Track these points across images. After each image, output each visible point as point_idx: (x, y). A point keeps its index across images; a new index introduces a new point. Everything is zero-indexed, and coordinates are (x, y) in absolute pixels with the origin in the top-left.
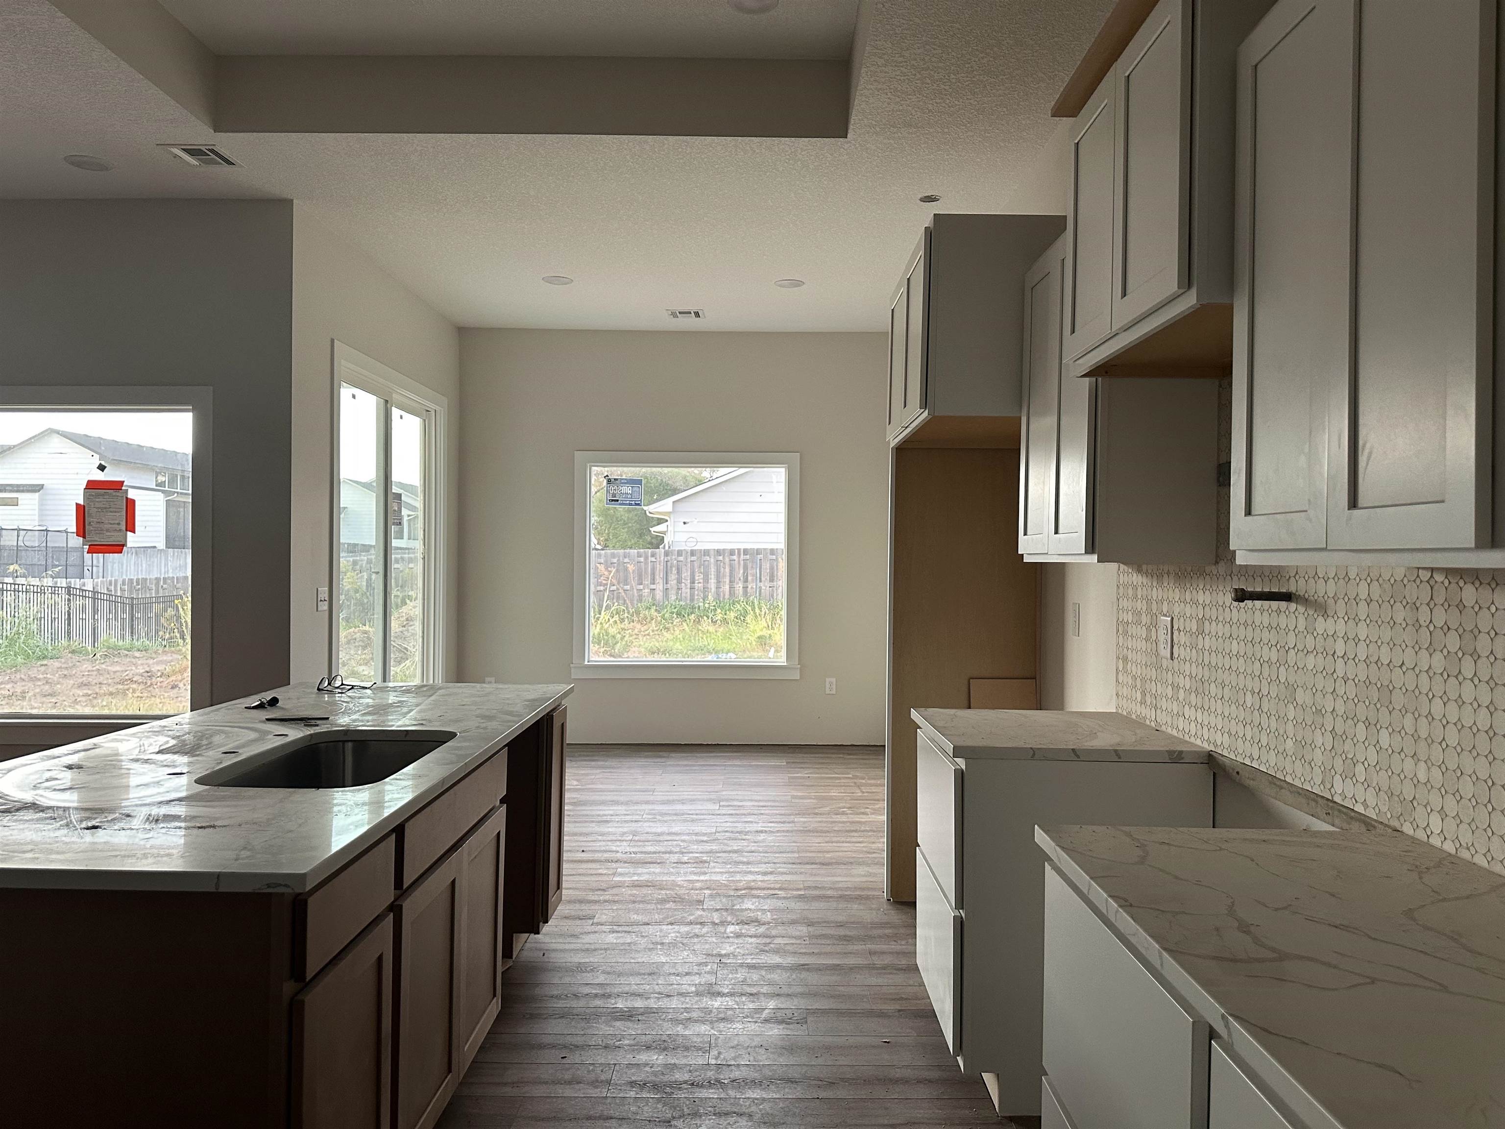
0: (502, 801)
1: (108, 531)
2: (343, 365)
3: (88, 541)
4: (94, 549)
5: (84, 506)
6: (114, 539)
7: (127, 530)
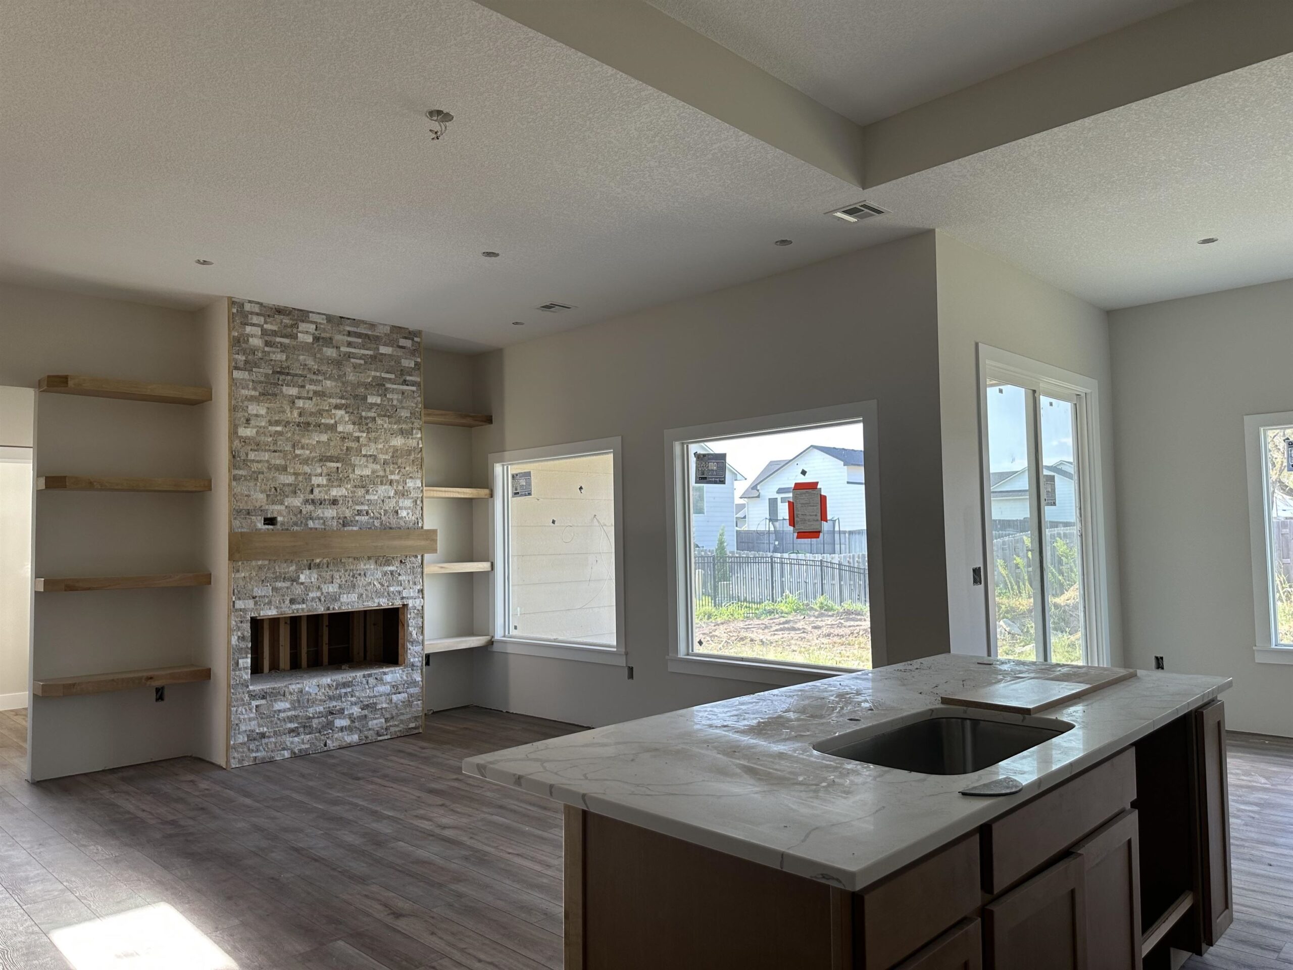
0: (1134, 805)
1: (809, 521)
2: (987, 364)
3: (797, 529)
4: (802, 535)
5: (793, 503)
6: (813, 527)
7: (821, 520)
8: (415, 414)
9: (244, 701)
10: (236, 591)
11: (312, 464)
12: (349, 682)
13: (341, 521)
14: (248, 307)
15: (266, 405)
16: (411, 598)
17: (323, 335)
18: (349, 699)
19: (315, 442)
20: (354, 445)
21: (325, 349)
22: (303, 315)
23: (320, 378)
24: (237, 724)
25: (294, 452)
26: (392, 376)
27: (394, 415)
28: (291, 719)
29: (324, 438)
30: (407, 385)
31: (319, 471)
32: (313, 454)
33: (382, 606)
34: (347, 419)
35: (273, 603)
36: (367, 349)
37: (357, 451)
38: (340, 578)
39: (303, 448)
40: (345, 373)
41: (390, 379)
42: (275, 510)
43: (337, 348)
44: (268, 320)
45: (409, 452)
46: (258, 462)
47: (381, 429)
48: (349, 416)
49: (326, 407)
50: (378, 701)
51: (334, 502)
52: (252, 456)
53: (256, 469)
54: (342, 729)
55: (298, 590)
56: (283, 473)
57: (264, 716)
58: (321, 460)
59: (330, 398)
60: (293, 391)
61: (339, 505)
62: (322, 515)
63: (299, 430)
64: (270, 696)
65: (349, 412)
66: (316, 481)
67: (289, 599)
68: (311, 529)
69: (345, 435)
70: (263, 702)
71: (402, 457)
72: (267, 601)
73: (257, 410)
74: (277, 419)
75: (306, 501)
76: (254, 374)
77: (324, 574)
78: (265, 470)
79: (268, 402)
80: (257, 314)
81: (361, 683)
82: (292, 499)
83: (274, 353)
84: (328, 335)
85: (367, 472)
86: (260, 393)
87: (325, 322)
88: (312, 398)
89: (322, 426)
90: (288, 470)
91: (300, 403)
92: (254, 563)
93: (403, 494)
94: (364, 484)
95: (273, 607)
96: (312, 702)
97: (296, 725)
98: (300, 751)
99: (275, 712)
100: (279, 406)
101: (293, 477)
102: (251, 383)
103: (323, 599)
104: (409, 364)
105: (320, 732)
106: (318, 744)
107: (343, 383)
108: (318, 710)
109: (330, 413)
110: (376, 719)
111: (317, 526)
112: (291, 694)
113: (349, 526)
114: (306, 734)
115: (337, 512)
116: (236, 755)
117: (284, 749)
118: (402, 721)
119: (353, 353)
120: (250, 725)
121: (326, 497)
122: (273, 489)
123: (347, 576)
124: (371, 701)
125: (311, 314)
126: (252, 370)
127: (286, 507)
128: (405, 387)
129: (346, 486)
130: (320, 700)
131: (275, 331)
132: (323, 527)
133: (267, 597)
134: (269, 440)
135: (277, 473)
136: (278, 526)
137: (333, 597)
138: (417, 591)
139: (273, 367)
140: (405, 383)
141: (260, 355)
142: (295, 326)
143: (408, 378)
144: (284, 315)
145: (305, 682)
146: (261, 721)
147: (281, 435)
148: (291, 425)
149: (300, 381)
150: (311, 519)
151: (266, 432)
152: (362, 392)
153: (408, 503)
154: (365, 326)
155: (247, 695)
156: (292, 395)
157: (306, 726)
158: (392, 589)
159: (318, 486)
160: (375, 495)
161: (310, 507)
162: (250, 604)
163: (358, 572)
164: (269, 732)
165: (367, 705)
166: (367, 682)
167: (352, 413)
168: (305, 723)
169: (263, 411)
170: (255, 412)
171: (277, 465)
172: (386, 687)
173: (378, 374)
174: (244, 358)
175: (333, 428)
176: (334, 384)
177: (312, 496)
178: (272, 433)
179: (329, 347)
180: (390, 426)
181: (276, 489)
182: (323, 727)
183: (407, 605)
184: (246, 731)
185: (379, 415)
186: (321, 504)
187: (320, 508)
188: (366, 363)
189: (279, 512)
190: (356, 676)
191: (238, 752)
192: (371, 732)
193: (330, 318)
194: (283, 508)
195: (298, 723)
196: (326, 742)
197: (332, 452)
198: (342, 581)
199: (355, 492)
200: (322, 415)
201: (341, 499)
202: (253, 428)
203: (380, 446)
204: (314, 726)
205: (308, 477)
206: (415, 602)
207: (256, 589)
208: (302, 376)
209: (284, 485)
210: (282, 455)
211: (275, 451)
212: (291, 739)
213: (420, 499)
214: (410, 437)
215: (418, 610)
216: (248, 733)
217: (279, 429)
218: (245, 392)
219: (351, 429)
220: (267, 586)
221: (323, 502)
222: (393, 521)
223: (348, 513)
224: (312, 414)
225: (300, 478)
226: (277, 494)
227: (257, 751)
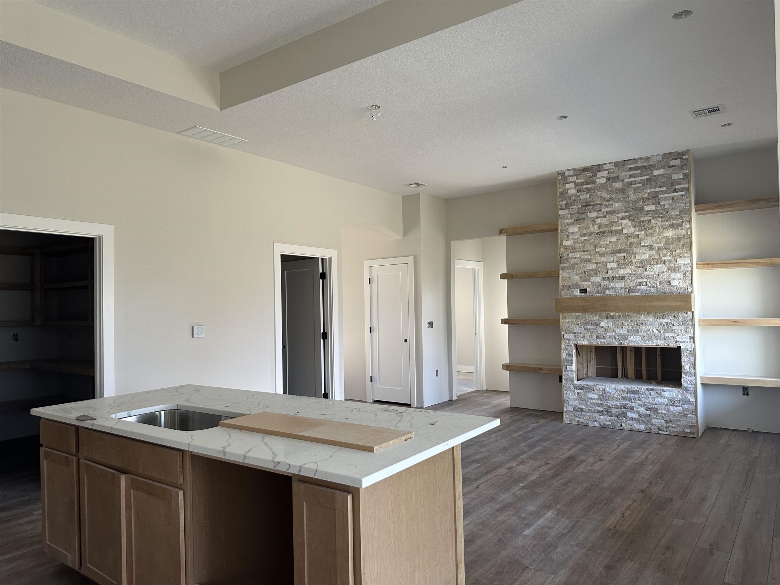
8: (683, 211)
9: (570, 388)
10: (564, 329)
11: (607, 256)
12: (637, 391)
13: (627, 290)
14: (567, 174)
15: (579, 226)
16: (684, 342)
17: (613, 176)
18: (637, 401)
19: (609, 242)
20: (636, 240)
21: (614, 184)
22: (599, 168)
23: (611, 203)
24: (567, 400)
25: (596, 250)
26: (664, 189)
27: (666, 216)
28: (598, 405)
29: (614, 239)
30: (677, 192)
31: (612, 259)
32: (608, 250)
33: (659, 345)
34: (630, 224)
35: (585, 337)
36: (644, 176)
37: (637, 244)
38: (628, 325)
39: (601, 247)
40: (628, 196)
41: (662, 191)
42: (585, 285)
43: (622, 181)
44: (578, 177)
45: (679, 240)
46: (574, 258)
47: (655, 226)
48: (632, 222)
49: (615, 219)
50: (658, 408)
51: (622, 278)
52: (570, 256)
53: (573, 263)
54: (632, 419)
55: (601, 331)
56: (589, 263)
57: (582, 399)
58: (613, 253)
59: (618, 213)
60: (594, 215)
61: (626, 280)
62: (614, 287)
63: (598, 237)
64: (585, 389)
65: (631, 220)
66: (609, 266)
67: (595, 335)
68: (607, 295)
69: (629, 235)
70: (582, 391)
71: (673, 244)
72: (582, 336)
73: (574, 230)
74: (584, 232)
75: (604, 279)
76: (571, 210)
77: (617, 322)
78: (579, 263)
79: (580, 223)
80: (572, 176)
81: (645, 393)
82: (595, 278)
83: (582, 195)
84: (616, 175)
85: (646, 257)
86: (575, 220)
87: (614, 167)
88: (606, 216)
89: (613, 232)
90: (592, 261)
91: (599, 221)
92: (573, 314)
93: (675, 269)
94: (643, 265)
95: (585, 340)
96: (611, 398)
97: (602, 409)
98: (605, 424)
99: (589, 398)
100: (586, 225)
101: (595, 265)
102: (570, 215)
103: (617, 338)
104: (678, 176)
105: (617, 417)
106: (616, 424)
107: (627, 202)
108: (615, 403)
109: (618, 223)
110: (657, 419)
111: (611, 293)
112: (597, 390)
113: (633, 293)
114: (608, 416)
115: (624, 284)
116: (567, 416)
117: (595, 421)
118: (678, 426)
119: (634, 181)
120: (574, 402)
121: (616, 275)
122: (583, 273)
123: (633, 324)
124: (653, 407)
125: (604, 165)
126: (570, 208)
127: (592, 282)
128: (675, 194)
129: (630, 267)
130: (617, 398)
131: (583, 182)
132: (615, 293)
133: (582, 334)
134: (580, 245)
135: (586, 263)
136: (588, 294)
137: (624, 337)
138: (689, 337)
139: (582, 204)
140: (675, 191)
141: (574, 198)
142: (595, 175)
143: (678, 187)
144: (588, 171)
145: (607, 385)
146: (581, 402)
147: (587, 242)
148: (593, 235)
149: (598, 208)
150: (607, 289)
151: (579, 241)
152: (640, 205)
153: (679, 275)
154: (641, 161)
155: (572, 386)
156: (594, 217)
157: (608, 411)
158: (667, 335)
159: (612, 269)
160: (652, 271)
161: (606, 282)
162: (572, 337)
163: (641, 322)
164: (585, 409)
165: (650, 408)
166: (650, 394)
167: (633, 220)
168: (607, 409)
169: (576, 230)
170: (572, 231)
171: (586, 259)
172: (665, 400)
173: (653, 190)
174: (565, 203)
175: (620, 232)
176: (620, 204)
177: (607, 275)
178: (582, 241)
179: (617, 182)
180: (663, 223)
181: (585, 272)
182: (619, 414)
183: (680, 347)
184: (572, 405)
185: (653, 218)
186: (613, 280)
187: (613, 282)
188: (643, 185)
189: (588, 286)
190: (641, 388)
191: (568, 414)
192: (654, 426)
193: (616, 164)
194: (590, 283)
195: (603, 408)
196: (622, 424)
197: (620, 247)
198: (629, 327)
199: (636, 271)
200: (612, 225)
201: (627, 276)
202: (571, 240)
203: (655, 238)
204: (613, 412)
205: (605, 264)
206: (687, 346)
207: (575, 329)
208: (599, 204)
209: (590, 270)
210: (588, 253)
211: (584, 251)
212: (599, 416)
213: (690, 272)
214: (680, 228)
215: (690, 351)
216: (574, 407)
217: (586, 238)
218: (566, 221)
219: (633, 230)
220: (582, 327)
221: (615, 278)
222: (667, 289)
223: (632, 285)
224: (606, 226)
225: (600, 265)
226: (587, 275)
227: (579, 418)
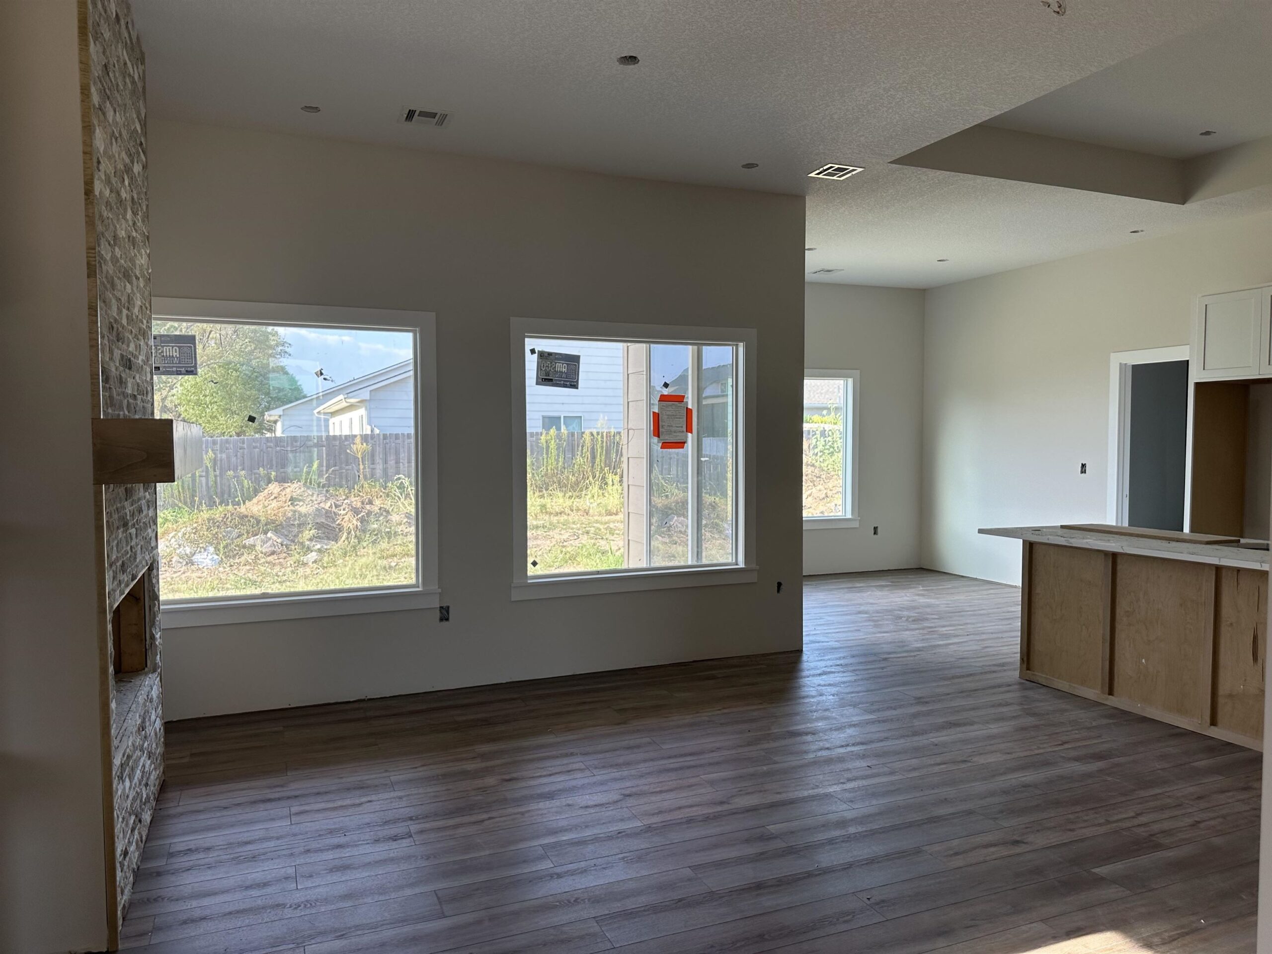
1: (675, 432)
3: (661, 440)
4: (666, 445)
5: (658, 414)
6: (678, 438)
7: (687, 431)
